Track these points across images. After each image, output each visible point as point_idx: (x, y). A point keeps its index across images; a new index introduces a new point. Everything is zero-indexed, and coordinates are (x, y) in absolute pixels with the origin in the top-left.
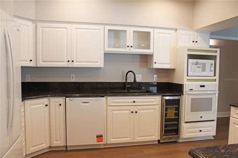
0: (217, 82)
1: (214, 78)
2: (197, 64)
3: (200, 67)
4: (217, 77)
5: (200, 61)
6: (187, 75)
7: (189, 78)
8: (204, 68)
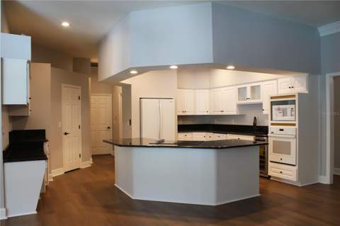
0: (297, 126)
1: (294, 122)
2: (279, 109)
3: (281, 112)
4: (297, 122)
5: (281, 106)
6: (272, 119)
7: (273, 122)
8: (284, 113)
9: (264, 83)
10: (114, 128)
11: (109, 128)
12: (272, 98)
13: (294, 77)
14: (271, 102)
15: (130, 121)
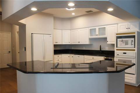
0: (136, 51)
1: (134, 49)
2: (122, 41)
3: (124, 43)
4: (136, 49)
5: (124, 39)
6: (117, 47)
7: (117, 48)
8: (127, 43)
9: (108, 26)
10: (13, 52)
11: (9, 52)
12: (117, 34)
13: (130, 22)
14: (117, 37)
15: (25, 48)
